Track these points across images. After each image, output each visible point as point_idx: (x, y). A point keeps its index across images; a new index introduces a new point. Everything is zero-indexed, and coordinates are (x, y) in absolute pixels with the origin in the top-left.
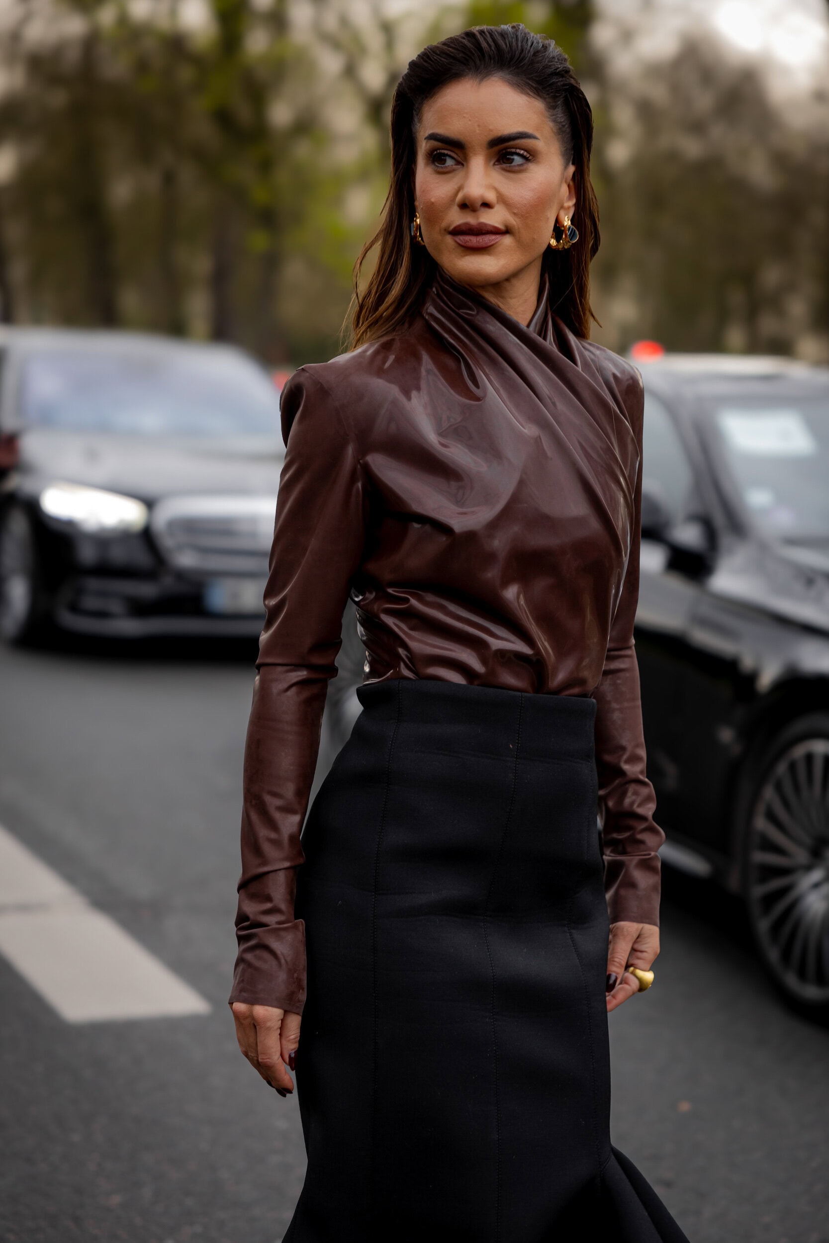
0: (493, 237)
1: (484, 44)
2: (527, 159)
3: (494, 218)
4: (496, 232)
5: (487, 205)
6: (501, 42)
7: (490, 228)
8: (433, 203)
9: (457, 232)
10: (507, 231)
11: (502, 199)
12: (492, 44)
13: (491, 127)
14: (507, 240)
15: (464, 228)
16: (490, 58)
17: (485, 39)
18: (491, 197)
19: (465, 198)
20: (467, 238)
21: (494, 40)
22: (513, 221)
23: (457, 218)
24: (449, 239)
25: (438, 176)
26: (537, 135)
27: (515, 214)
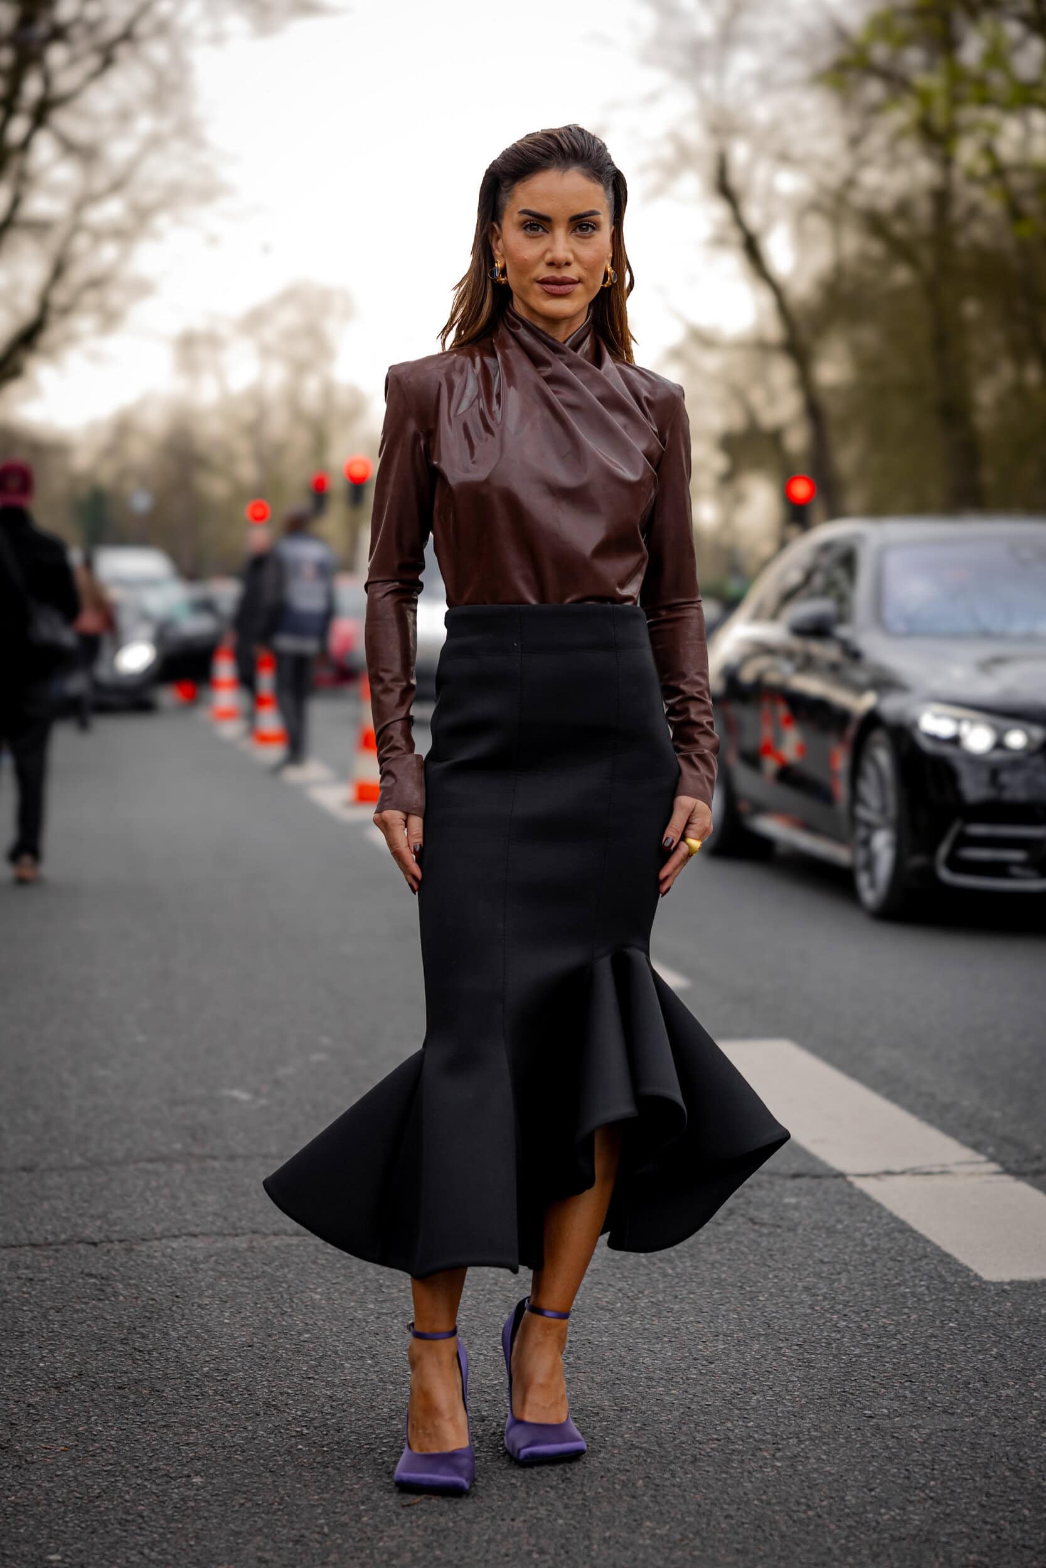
0: (570, 286)
1: (565, 146)
2: (594, 229)
3: (572, 273)
4: (573, 282)
5: (568, 264)
6: (575, 143)
7: (570, 281)
8: (526, 260)
9: (543, 282)
10: (580, 281)
11: (577, 258)
12: (569, 144)
13: (572, 208)
14: (579, 288)
15: (550, 280)
16: (569, 155)
17: (564, 141)
18: (571, 257)
19: (553, 259)
20: (553, 287)
21: (570, 142)
22: (583, 274)
23: (543, 272)
24: (537, 286)
25: (528, 239)
26: (600, 211)
27: (585, 269)
